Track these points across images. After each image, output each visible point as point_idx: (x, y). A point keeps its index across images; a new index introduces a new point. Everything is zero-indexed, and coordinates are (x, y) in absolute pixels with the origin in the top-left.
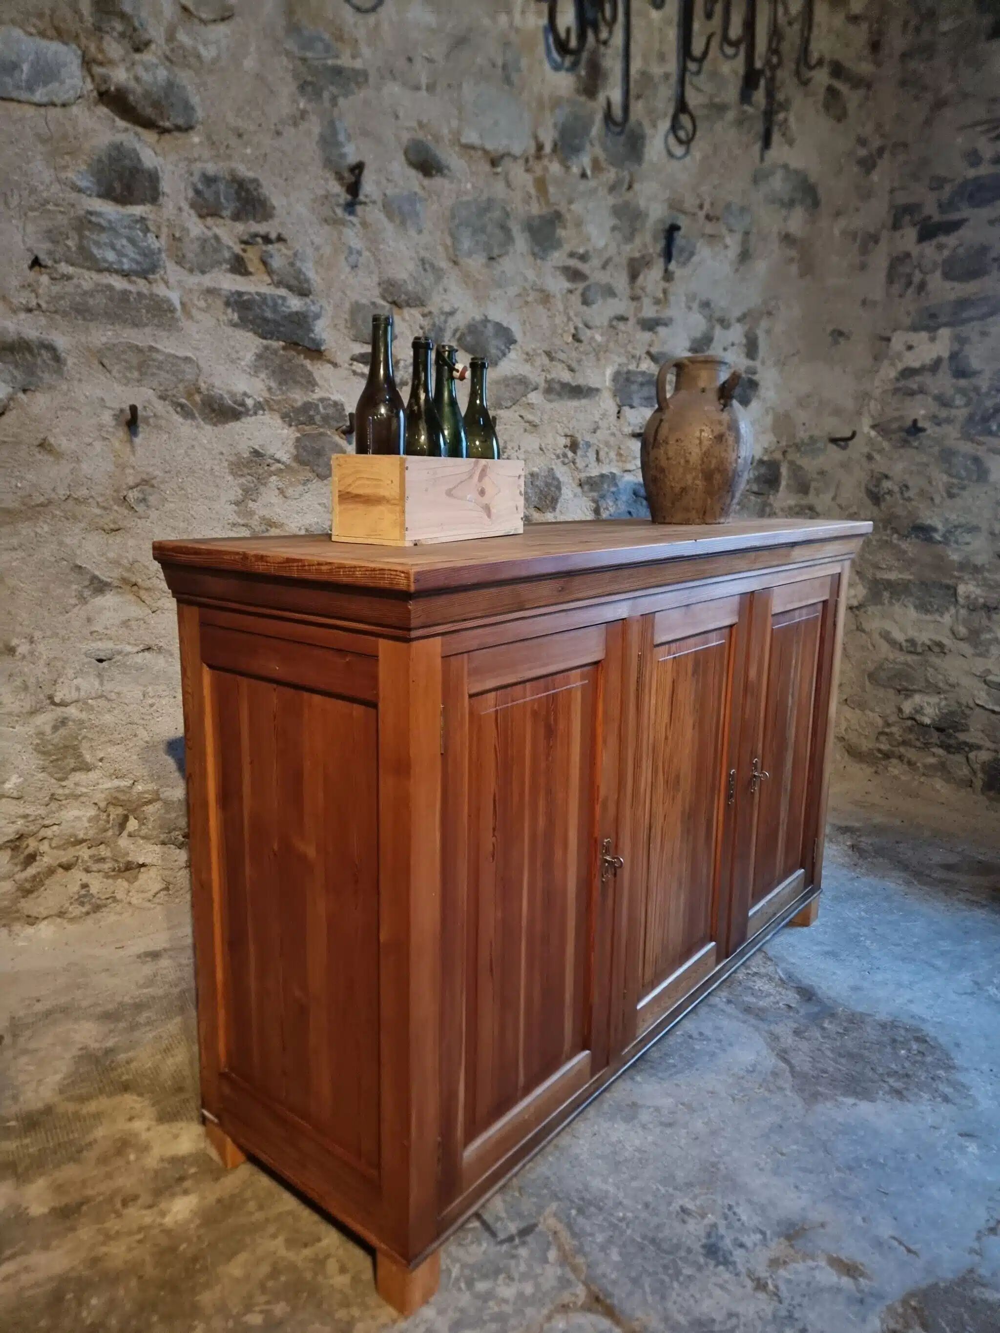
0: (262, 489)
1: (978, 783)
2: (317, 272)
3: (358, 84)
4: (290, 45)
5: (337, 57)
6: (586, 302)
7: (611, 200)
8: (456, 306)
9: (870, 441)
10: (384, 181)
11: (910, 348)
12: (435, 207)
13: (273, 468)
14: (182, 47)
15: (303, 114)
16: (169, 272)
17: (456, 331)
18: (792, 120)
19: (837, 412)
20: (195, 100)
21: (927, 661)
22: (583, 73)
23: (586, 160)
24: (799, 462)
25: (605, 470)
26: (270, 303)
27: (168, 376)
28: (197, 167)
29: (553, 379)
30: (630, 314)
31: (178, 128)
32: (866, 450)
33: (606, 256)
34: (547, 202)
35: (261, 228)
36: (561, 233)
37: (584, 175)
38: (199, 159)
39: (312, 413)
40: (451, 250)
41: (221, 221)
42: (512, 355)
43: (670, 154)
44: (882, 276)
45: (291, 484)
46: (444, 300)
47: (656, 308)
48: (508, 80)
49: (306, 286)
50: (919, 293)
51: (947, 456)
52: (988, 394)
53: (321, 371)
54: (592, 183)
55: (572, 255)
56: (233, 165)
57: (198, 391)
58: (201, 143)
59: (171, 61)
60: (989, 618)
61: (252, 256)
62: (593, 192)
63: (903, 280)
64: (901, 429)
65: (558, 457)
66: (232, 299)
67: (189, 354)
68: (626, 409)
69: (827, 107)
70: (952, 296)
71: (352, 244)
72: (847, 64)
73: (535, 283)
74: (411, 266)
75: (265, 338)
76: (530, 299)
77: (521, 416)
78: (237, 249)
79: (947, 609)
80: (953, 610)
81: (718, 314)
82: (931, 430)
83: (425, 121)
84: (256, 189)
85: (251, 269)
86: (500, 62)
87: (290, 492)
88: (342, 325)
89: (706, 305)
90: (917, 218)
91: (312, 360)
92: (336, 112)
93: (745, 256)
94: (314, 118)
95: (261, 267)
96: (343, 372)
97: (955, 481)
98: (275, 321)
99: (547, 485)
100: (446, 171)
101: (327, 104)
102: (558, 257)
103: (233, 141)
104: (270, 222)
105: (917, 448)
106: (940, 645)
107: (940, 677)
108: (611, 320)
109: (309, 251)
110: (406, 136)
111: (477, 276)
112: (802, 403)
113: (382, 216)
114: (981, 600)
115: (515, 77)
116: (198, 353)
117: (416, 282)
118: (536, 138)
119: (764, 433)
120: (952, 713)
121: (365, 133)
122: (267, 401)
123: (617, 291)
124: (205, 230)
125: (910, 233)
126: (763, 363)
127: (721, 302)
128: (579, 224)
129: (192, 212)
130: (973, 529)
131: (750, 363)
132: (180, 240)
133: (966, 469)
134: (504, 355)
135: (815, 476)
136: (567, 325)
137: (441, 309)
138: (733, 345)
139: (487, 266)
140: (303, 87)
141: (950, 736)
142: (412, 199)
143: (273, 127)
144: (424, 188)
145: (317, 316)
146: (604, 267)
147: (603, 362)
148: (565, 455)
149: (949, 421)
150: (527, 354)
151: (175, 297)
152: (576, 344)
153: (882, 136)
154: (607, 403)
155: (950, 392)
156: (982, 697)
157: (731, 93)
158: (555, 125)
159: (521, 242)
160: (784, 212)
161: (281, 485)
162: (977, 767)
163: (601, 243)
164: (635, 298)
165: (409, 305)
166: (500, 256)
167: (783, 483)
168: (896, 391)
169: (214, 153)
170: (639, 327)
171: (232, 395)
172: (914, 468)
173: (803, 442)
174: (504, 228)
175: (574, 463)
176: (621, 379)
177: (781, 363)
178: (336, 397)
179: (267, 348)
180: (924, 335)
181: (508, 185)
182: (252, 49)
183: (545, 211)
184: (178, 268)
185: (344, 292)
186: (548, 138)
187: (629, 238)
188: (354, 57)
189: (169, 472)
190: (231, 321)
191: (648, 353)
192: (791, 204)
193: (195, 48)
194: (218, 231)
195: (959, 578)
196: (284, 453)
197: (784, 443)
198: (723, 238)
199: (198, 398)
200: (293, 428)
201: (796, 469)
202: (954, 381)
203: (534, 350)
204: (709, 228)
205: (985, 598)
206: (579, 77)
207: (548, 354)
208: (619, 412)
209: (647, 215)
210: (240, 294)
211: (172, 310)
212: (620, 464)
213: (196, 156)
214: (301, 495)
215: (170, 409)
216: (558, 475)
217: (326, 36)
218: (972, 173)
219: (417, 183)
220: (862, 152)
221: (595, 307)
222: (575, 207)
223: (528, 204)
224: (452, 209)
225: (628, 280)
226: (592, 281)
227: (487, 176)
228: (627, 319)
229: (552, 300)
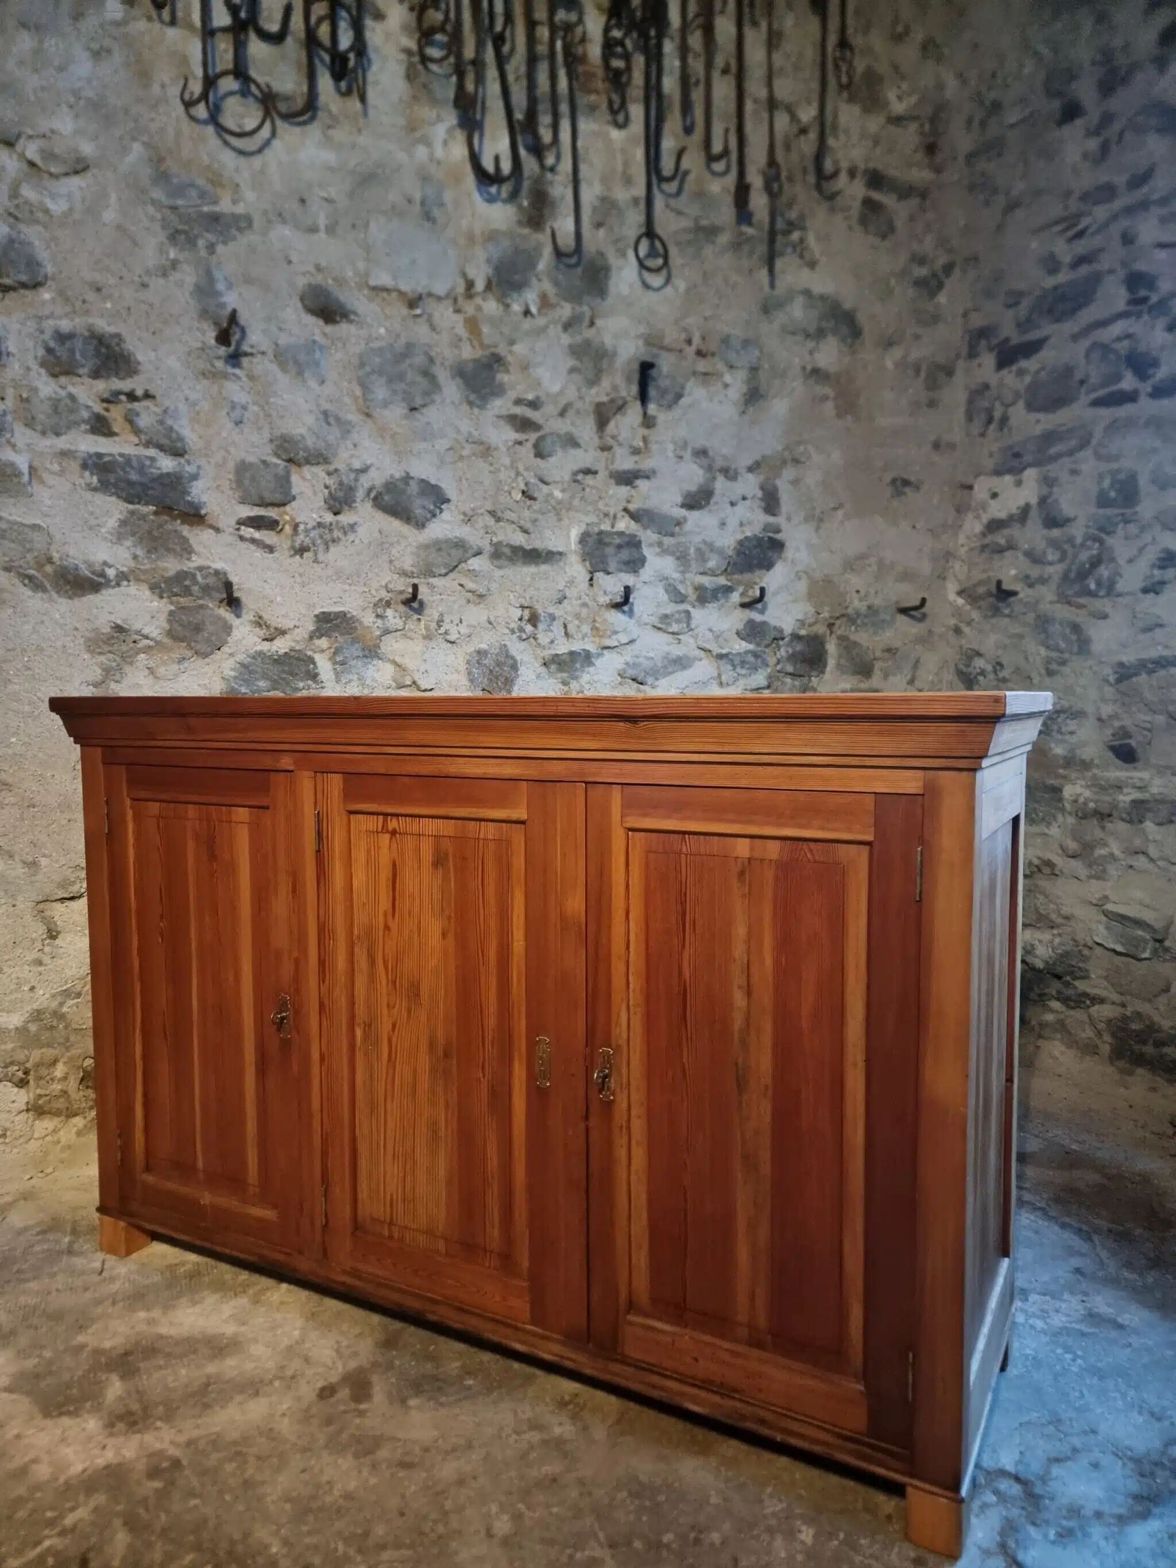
0: (127, 669)
1: (1106, 1049)
2: (193, 430)
3: (240, 229)
4: (158, 194)
5: (215, 203)
6: (540, 454)
7: (566, 339)
8: (369, 462)
9: (958, 612)
10: (274, 328)
11: (994, 495)
12: (339, 355)
13: (140, 645)
14: (27, 202)
15: (174, 265)
16: (16, 435)
17: (370, 490)
18: (811, 239)
19: (906, 576)
20: (43, 255)
21: (1036, 886)
22: (525, 203)
23: (531, 297)
24: (852, 637)
25: (577, 646)
26: (135, 463)
27: (13, 545)
28: (49, 324)
29: (500, 543)
30: (600, 467)
31: (24, 286)
32: (953, 622)
33: (563, 402)
34: (482, 345)
35: (126, 385)
36: (502, 377)
37: (527, 313)
38: (51, 316)
39: (187, 583)
40: (360, 400)
41: (77, 379)
42: (446, 515)
43: (646, 286)
44: (960, 413)
45: (164, 663)
46: (352, 456)
47: (636, 458)
48: (428, 217)
49: (179, 445)
50: (1001, 429)
51: (1043, 623)
52: (1082, 545)
53: (199, 538)
54: (541, 321)
55: (518, 402)
56: (91, 320)
57: (50, 560)
58: (53, 299)
59: (16, 218)
60: (1103, 828)
61: (116, 415)
62: (542, 331)
63: (983, 416)
64: (990, 594)
65: (513, 632)
66: (90, 462)
67: (39, 522)
68: (599, 576)
69: (863, 221)
70: (1038, 430)
71: (235, 399)
72: (893, 172)
73: (470, 433)
74: (310, 420)
75: (131, 503)
76: (465, 453)
77: (461, 585)
78: (98, 408)
79: (1055, 818)
80: (1060, 818)
81: (719, 463)
82: (1025, 593)
83: (324, 264)
84: (118, 344)
85: (116, 430)
86: (417, 196)
87: (162, 671)
88: (226, 485)
89: (702, 453)
90: (995, 341)
91: (191, 524)
92: (214, 259)
93: (754, 396)
94: (186, 268)
95: (128, 427)
96: (227, 538)
97: (1054, 654)
98: (142, 484)
99: (499, 664)
100: (352, 317)
101: (203, 253)
102: (500, 405)
103: (91, 296)
104: (136, 378)
105: (1008, 616)
106: (1049, 864)
107: (1052, 906)
108: (575, 473)
109: (182, 407)
110: (302, 282)
111: (396, 429)
112: (850, 565)
113: (274, 368)
114: (1092, 805)
115: (436, 212)
116: (48, 520)
117: (318, 437)
118: (464, 275)
119: (795, 601)
120: (1066, 954)
121: (249, 280)
122: (132, 571)
123: (581, 441)
124: (59, 390)
125: (988, 360)
126: (789, 519)
127: (722, 448)
128: (525, 367)
129: (43, 371)
130: (1078, 715)
131: (771, 519)
132: (27, 400)
133: (1065, 638)
134: (434, 516)
135: (878, 654)
136: (515, 480)
137: (348, 465)
138: (744, 498)
139: (406, 417)
140: (173, 237)
141: (1067, 984)
142: (312, 345)
143: (136, 278)
144: (325, 335)
145: (195, 477)
146: (562, 413)
147: (566, 521)
148: (521, 630)
149: (1043, 581)
150: (465, 514)
151: (22, 462)
152: (529, 502)
153: (950, 251)
154: (576, 569)
155: (1041, 545)
156: (1101, 933)
157: (726, 213)
158: (488, 261)
159: (451, 390)
160: (810, 344)
161: (151, 664)
162: (1102, 1026)
163: (556, 388)
164: (605, 448)
165: (308, 462)
166: (424, 406)
167: (831, 663)
168: (984, 548)
169: (68, 309)
170: (613, 481)
171: (90, 565)
172: (1007, 641)
173: (858, 614)
174: (427, 374)
175: (535, 639)
176: (591, 541)
177: (817, 519)
178: (218, 565)
179: (132, 513)
180: (1008, 478)
181: (433, 328)
182: (113, 198)
183: (479, 353)
184: (28, 432)
185: (228, 452)
186: (480, 275)
187: (593, 381)
188: (235, 202)
189: (14, 650)
190: (88, 485)
191: (625, 510)
192: (820, 334)
193: (41, 203)
194: (72, 389)
195: (1065, 777)
196: (155, 629)
197: (826, 614)
198: (722, 375)
199: (49, 569)
200: (165, 600)
201: (847, 645)
202: (1045, 532)
203: (473, 510)
204: (702, 365)
205: (1096, 802)
206: (520, 207)
207: (492, 513)
208: (591, 579)
209: (615, 354)
210: (99, 456)
211: (19, 474)
212: (597, 639)
213: (47, 312)
214: (176, 675)
215: (16, 581)
216: (513, 652)
217: (201, 182)
218: (1050, 282)
219: (317, 331)
220: (922, 272)
221: (552, 460)
222: (518, 348)
223: (457, 347)
224: (361, 356)
225: (595, 428)
226: (546, 430)
227: (404, 319)
228: (596, 473)
229: (495, 453)
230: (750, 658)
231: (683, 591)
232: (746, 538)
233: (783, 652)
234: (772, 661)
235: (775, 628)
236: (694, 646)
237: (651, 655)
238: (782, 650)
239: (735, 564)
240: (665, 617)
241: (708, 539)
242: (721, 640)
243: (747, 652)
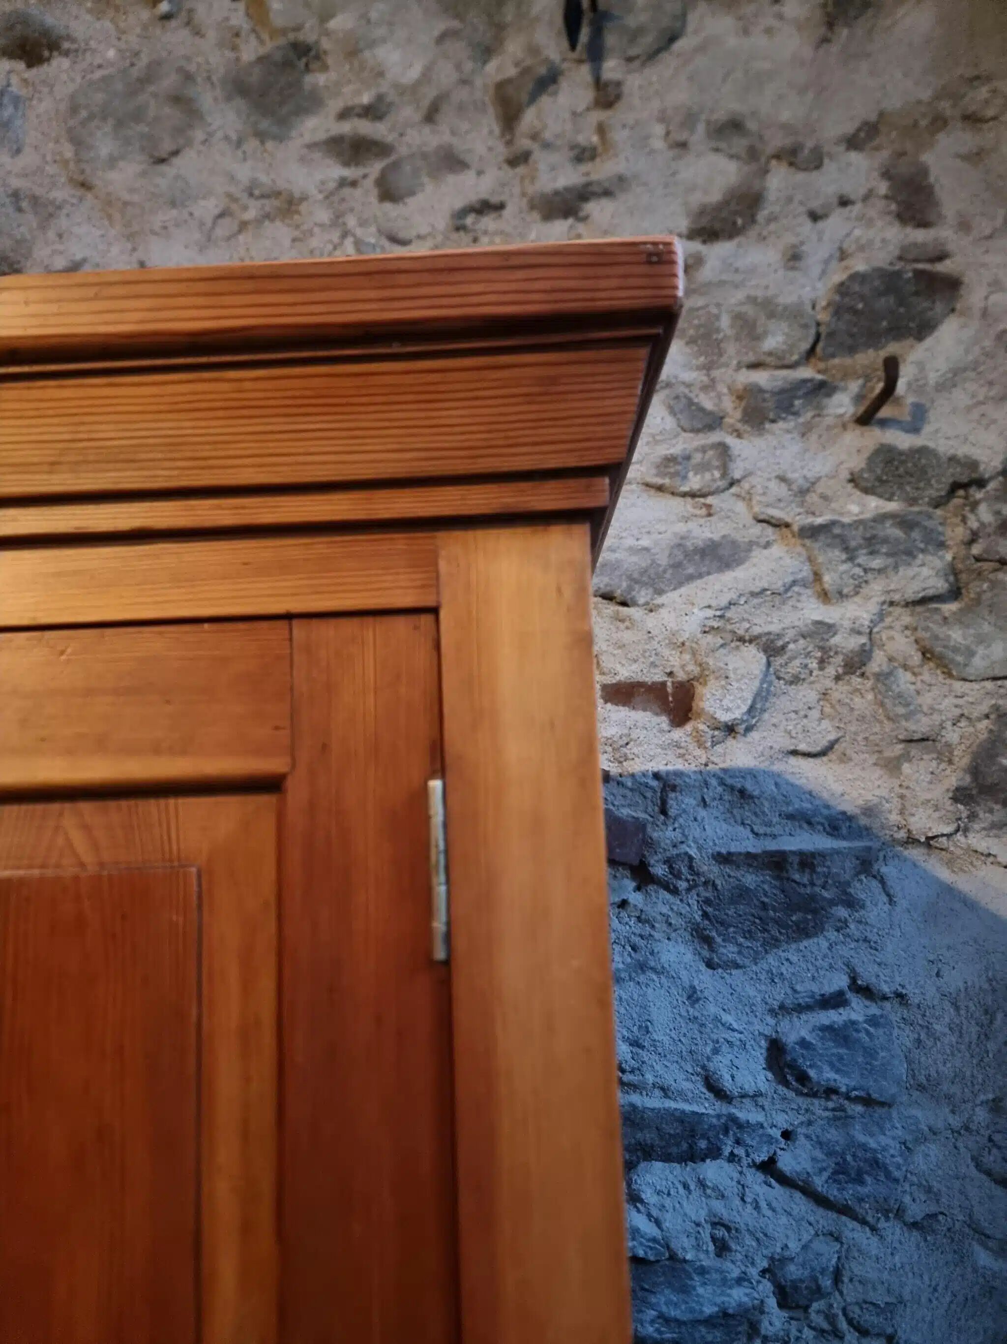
6: (388, 195)
8: (78, 257)
12: (42, 106)
30: (508, 193)
33: (430, 94)
34: (273, 32)
36: (315, 79)
40: (72, 165)
46: (54, 252)
55: (344, 115)
76: (250, 215)
81: (776, 141)
89: (730, 128)
100: (66, 45)
102: (314, 126)
111: (126, 197)
123: (467, 158)
126: (965, 229)
128: (354, 52)
131: (920, 235)
138: (844, 202)
139: (146, 175)
144: (24, 81)
146: (431, 116)
159: (224, 118)
163: (414, 73)
164: (519, 159)
166: (176, 153)
170: (536, 215)
181: (198, 33)
183: (269, 46)
187: (489, 49)
221: (413, 203)
222: (341, 22)
223: (234, 48)
224: (72, 97)
225: (497, 130)
226: (403, 151)
227: (145, 27)
228: (500, 207)
229: (303, 207)
230: (894, 532)
231: (708, 403)
232: (855, 277)
233: (985, 514)
234: (956, 533)
235: (953, 459)
236: (750, 521)
237: (645, 542)
238: (983, 509)
239: (831, 335)
240: (670, 460)
241: (759, 293)
242: (812, 498)
243: (881, 518)
